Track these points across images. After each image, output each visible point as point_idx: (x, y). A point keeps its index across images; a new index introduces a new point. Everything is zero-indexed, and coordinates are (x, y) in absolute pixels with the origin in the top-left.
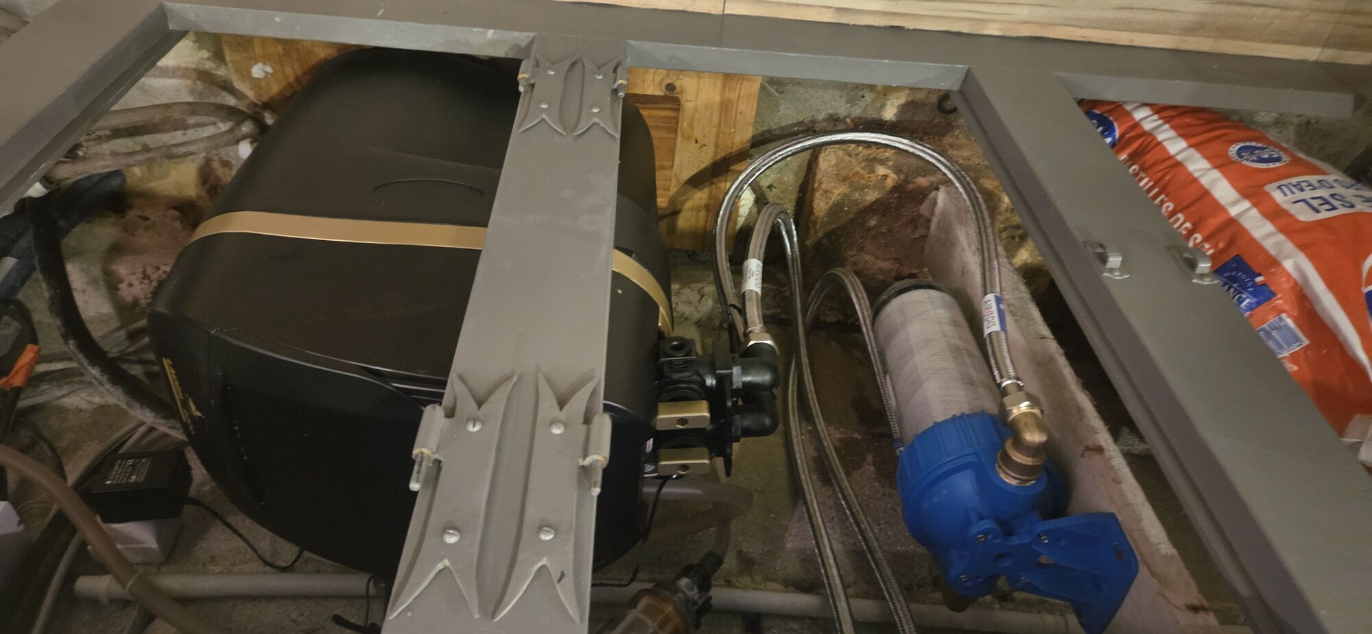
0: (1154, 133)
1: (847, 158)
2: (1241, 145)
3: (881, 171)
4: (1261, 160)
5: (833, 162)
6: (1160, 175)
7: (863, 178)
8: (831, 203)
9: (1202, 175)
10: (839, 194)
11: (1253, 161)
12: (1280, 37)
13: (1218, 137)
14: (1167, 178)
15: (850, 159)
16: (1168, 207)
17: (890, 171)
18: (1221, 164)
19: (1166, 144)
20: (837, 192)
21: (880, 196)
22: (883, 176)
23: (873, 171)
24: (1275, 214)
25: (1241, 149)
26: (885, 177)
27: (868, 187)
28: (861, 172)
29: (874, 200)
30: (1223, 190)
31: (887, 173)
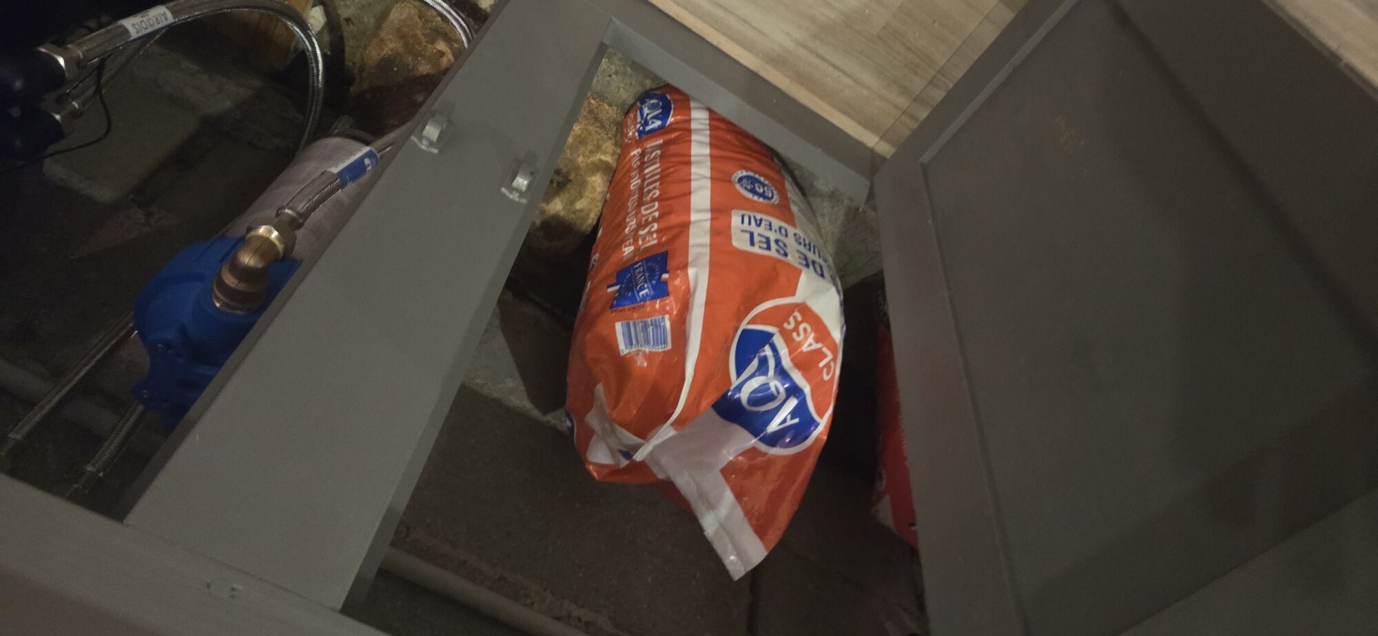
0: (693, 132)
1: (417, 18)
2: (751, 174)
3: (441, 46)
4: (753, 191)
5: (403, 17)
6: (670, 165)
7: (420, 43)
8: (382, 55)
9: (696, 180)
10: (392, 49)
11: (746, 189)
12: (847, 109)
13: (736, 159)
14: (672, 170)
15: (418, 20)
16: (655, 194)
17: (449, 51)
18: (720, 179)
19: (693, 144)
20: (391, 45)
21: (431, 71)
22: (440, 51)
23: (433, 42)
24: (720, 233)
25: (748, 177)
26: (442, 54)
27: (423, 56)
28: (422, 38)
29: (425, 73)
30: (701, 197)
31: (444, 50)
